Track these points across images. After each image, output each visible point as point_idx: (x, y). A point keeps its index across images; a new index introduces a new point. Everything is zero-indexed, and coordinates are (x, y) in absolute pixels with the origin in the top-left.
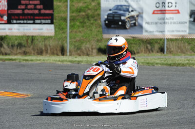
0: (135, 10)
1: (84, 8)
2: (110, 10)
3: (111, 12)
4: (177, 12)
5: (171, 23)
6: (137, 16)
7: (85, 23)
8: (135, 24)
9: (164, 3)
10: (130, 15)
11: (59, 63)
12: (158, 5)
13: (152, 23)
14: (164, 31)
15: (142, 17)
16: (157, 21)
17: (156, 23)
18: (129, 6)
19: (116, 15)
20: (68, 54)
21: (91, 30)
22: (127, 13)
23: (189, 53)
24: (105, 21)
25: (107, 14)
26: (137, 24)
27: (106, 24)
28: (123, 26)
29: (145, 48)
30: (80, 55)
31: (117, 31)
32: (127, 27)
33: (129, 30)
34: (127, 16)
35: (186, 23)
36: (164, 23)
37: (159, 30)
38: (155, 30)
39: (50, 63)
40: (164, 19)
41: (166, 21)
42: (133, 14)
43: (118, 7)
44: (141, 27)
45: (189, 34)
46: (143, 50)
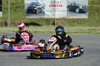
0: (41, 5)
1: (15, 3)
2: (29, 5)
3: (29, 6)
4: (61, 6)
5: (58, 11)
6: (42, 8)
7: (16, 10)
8: (41, 11)
9: (55, 2)
10: (38, 7)
11: (7, 32)
12: (52, 3)
13: (49, 11)
14: (55, 15)
15: (44, 8)
16: (51, 10)
17: (51, 11)
18: (38, 3)
19: (32, 7)
20: (9, 26)
21: (19, 14)
22: (37, 6)
23: (67, 25)
24: (27, 10)
25: (27, 7)
26: (42, 11)
27: (27, 11)
28: (35, 13)
29: (46, 23)
30: (15, 26)
31: (32, 15)
32: (37, 13)
33: (38, 14)
34: (37, 8)
35: (65, 11)
36: (55, 11)
37: (53, 14)
38: (51, 15)
39: (3, 32)
40: (55, 9)
41: (56, 10)
42: (40, 7)
43: (33, 4)
44: (44, 13)
45: (67, 16)
46: (45, 24)
